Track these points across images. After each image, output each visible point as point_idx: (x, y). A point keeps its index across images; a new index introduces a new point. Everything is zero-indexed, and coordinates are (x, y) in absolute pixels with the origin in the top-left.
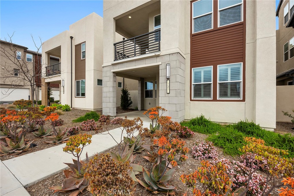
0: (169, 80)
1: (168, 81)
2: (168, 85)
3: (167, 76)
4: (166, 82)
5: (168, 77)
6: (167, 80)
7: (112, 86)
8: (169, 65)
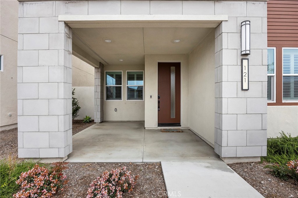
0: (248, 59)
1: (245, 62)
2: (245, 71)
3: (243, 49)
4: (239, 63)
5: (246, 51)
6: (242, 60)
7: (62, 63)
8: (248, 23)
